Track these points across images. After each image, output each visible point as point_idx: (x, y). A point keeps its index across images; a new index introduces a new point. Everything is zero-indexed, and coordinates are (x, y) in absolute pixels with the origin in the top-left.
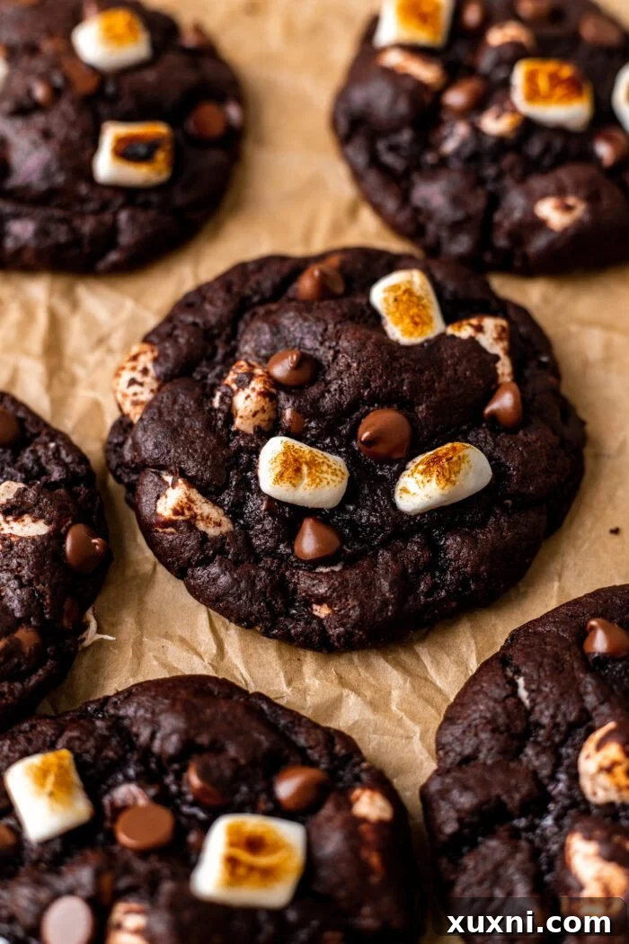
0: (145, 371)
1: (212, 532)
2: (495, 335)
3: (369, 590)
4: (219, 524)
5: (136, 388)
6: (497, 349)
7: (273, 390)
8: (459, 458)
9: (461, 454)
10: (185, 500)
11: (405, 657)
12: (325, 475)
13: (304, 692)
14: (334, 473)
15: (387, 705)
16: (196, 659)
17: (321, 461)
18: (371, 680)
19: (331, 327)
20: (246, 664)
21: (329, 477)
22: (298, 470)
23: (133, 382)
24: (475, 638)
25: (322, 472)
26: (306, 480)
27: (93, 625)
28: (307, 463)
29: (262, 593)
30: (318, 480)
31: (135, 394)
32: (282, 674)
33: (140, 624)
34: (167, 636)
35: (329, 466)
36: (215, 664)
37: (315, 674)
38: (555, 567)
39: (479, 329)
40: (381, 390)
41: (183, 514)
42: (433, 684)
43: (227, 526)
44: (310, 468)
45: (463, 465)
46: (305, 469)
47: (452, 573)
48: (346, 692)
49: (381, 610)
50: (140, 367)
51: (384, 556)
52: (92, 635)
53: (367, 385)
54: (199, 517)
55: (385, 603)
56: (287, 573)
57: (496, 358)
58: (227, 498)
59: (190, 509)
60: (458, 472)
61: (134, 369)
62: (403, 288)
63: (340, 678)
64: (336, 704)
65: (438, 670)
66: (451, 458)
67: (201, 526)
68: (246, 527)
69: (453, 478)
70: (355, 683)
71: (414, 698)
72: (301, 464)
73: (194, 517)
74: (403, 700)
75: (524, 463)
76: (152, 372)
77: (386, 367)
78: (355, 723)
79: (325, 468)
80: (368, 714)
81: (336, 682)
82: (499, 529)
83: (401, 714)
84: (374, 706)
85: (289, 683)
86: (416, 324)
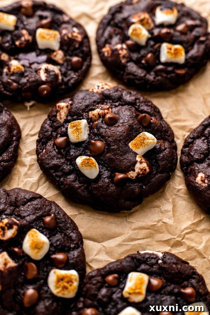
0: (103, 88)
1: (58, 118)
2: (141, 168)
3: (51, 159)
4: (61, 118)
5: (97, 88)
6: (137, 170)
7: (101, 116)
8: (90, 165)
9: (92, 166)
10: (62, 107)
11: (43, 180)
12: (75, 134)
13: (25, 157)
14: (77, 136)
15: (27, 178)
16: (29, 130)
17: (79, 131)
18: (34, 173)
19: (126, 123)
20: (31, 142)
21: (76, 135)
22: (74, 127)
23: (98, 86)
24: (54, 195)
25: (76, 133)
26: (72, 130)
27: (31, 103)
28: (76, 128)
29: (45, 135)
30: (73, 133)
31: (95, 88)
32: (29, 151)
33: (36, 116)
34: (35, 123)
35: (79, 134)
36: (29, 135)
37: (32, 159)
38: (82, 211)
39: (141, 163)
40: (109, 141)
41: (59, 108)
42: (38, 188)
43: (62, 121)
44: (76, 129)
45: (89, 167)
46: (75, 128)
47: (64, 179)
48: (28, 167)
49: (46, 164)
50: (103, 87)
51: (62, 161)
52: (28, 105)
53: (109, 137)
54: (60, 112)
55: (48, 164)
56: (52, 139)
57: (134, 170)
58: (69, 118)
59: (60, 109)
60: (86, 166)
61: (103, 85)
62: (145, 137)
63: (33, 165)
64: (24, 165)
65: (42, 188)
66: (89, 163)
67: (58, 114)
68: (63, 126)
69: (84, 165)
70: (32, 169)
71: (31, 184)
72: (76, 127)
73: (59, 111)
74: (29, 181)
75: (101, 187)
76: (103, 90)
77: (116, 139)
78: (20, 171)
79: (77, 133)
80: (23, 173)
81: (31, 164)
82: (80, 187)
83: (25, 181)
84: (26, 174)
85: (27, 153)
86: (135, 144)
